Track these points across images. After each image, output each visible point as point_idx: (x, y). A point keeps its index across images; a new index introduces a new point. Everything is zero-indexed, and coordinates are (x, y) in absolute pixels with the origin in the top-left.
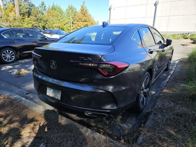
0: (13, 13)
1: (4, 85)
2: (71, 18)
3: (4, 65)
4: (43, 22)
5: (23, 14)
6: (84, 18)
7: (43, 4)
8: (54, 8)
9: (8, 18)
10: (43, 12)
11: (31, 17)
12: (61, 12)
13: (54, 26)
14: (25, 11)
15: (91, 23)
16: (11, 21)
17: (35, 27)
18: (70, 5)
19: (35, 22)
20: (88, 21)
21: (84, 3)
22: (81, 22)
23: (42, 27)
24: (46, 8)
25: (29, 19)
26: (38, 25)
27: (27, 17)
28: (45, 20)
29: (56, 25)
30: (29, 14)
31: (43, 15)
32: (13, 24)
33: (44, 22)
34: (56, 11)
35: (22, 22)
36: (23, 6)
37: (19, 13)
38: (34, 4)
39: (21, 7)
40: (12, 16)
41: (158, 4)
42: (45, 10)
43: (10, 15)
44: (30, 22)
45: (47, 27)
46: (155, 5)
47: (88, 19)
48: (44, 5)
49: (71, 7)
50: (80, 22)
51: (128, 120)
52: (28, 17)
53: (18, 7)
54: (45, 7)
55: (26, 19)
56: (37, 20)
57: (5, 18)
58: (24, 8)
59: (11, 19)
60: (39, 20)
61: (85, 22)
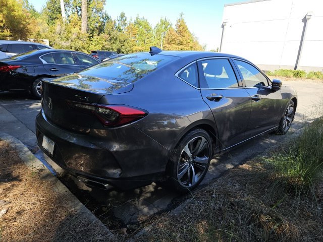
0: (77, 29)
1: (19, 128)
2: (162, 37)
3: (37, 101)
4: (118, 42)
5: (91, 30)
6: (180, 38)
7: (122, 16)
8: (138, 23)
9: (70, 35)
10: (122, 28)
11: (102, 35)
12: (148, 29)
13: (134, 49)
14: (94, 26)
15: (190, 48)
16: (73, 40)
17: (106, 49)
18: (164, 19)
19: (106, 43)
20: (185, 43)
21: (181, 16)
22: (174, 45)
23: (116, 50)
24: (126, 22)
25: (99, 37)
26: (111, 47)
27: (96, 34)
28: (122, 39)
29: (137, 47)
30: (101, 30)
31: (120, 33)
32: (74, 44)
33: (121, 42)
34: (141, 27)
35: (88, 42)
36: (93, 18)
37: (86, 28)
38: (109, 15)
39: (90, 20)
40: (74, 32)
41: (309, 19)
42: (125, 24)
43: (72, 31)
44: (100, 42)
45: (123, 51)
46: (305, 20)
47: (186, 41)
48: (124, 18)
49: (164, 22)
50: (172, 45)
51: (156, 202)
52: (98, 35)
53: (85, 19)
54: (126, 20)
55: (95, 37)
56: (110, 40)
57: (65, 35)
58: (94, 22)
59: (74, 37)
60: (113, 40)
61: (181, 45)
